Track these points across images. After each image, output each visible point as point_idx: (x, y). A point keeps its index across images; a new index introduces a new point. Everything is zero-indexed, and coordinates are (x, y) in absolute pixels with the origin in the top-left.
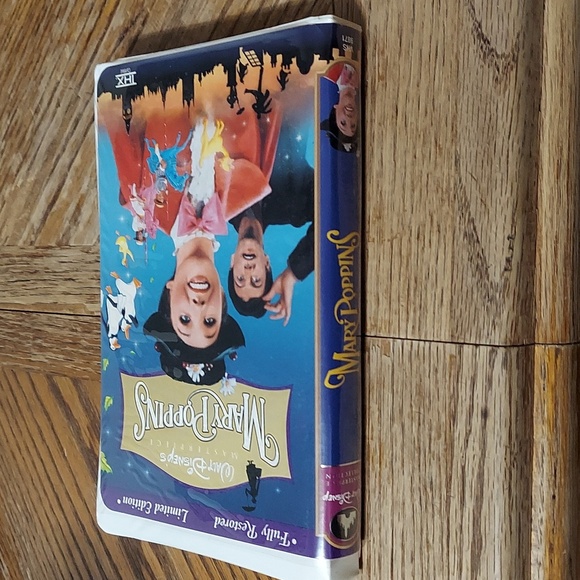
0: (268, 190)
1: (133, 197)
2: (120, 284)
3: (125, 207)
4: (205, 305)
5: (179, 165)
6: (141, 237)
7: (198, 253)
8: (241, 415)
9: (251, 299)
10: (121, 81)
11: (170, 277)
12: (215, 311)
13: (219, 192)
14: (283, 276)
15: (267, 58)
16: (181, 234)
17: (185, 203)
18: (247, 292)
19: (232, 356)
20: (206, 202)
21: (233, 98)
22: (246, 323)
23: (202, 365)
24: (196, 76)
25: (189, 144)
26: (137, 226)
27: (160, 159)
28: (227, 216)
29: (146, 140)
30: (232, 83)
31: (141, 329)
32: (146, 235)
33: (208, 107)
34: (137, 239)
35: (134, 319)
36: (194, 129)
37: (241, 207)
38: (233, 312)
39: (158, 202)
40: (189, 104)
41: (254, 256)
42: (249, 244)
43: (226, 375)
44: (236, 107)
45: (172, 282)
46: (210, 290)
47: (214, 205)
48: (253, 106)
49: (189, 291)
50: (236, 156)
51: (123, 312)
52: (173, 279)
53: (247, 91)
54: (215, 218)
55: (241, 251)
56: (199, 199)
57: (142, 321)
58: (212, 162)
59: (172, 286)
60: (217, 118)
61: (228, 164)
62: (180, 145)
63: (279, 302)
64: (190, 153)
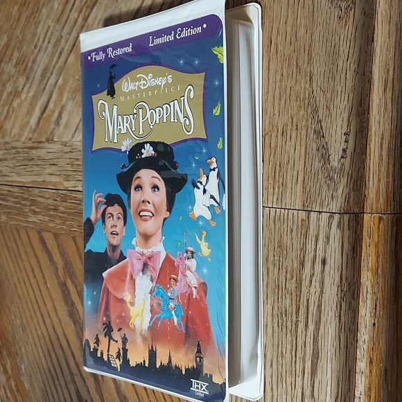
0: (105, 274)
1: (195, 287)
2: (208, 215)
3: (202, 281)
4: (142, 200)
5: (159, 305)
6: (190, 254)
7: (146, 237)
9: (113, 205)
10: (204, 387)
11: (167, 220)
12: (135, 196)
13: (133, 280)
14: (96, 221)
15: (105, 358)
16: (159, 253)
17: (155, 275)
18: (115, 210)
19: (124, 166)
20: (141, 274)
21: (125, 340)
22: (116, 190)
23: (143, 156)
24: (147, 365)
25: (152, 318)
26: (192, 263)
27: (173, 313)
28: (127, 262)
29: (184, 331)
30: (125, 351)
32: (185, 255)
33: (139, 340)
34: (192, 252)
35: (195, 186)
36: (149, 328)
37: (119, 267)
38: (124, 196)
39: (176, 280)
40: (152, 347)
42: (115, 242)
43: (128, 153)
45: (166, 217)
46: (139, 211)
47: (136, 271)
48: (113, 331)
49: (153, 210)
50: (122, 301)
51: (205, 191)
52: (165, 219)
53: (117, 342)
54: (135, 261)
55: (119, 237)
56: (145, 276)
57: (189, 185)
58: (137, 301)
59: (166, 214)
60: (133, 330)
61: (127, 297)
62: (158, 319)
63: (98, 204)
64: (152, 311)
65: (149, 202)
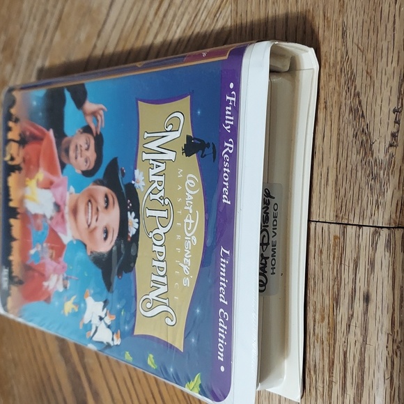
7: (75, 211)
8: (155, 163)
13: (51, 185)
14: (85, 114)
16: (65, 232)
23: (129, 213)
24: (10, 204)
31: (110, 297)
32: (65, 275)
41: (76, 146)
43: (133, 182)
44: (23, 166)
45: (88, 248)
46: (92, 200)
50: (38, 166)
51: (101, 319)
63: (96, 117)
65: (97, 220)
